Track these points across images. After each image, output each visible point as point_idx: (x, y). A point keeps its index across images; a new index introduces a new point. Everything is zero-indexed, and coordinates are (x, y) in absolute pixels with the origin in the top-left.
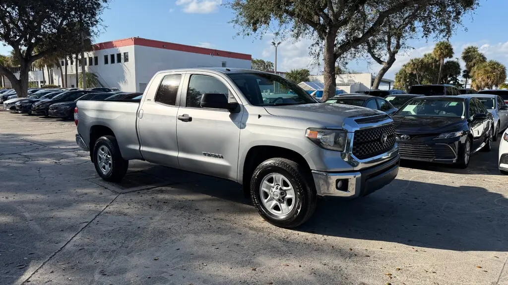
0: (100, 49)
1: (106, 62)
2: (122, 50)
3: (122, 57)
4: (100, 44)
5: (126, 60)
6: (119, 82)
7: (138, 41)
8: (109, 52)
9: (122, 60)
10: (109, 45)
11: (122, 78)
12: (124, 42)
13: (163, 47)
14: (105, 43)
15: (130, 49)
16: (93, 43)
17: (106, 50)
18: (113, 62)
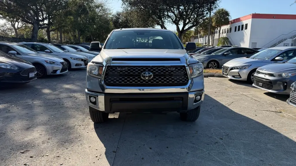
0: (233, 23)
1: (235, 31)
2: (244, 23)
3: (244, 27)
4: (234, 20)
5: (246, 28)
6: (240, 42)
7: (255, 16)
8: (237, 24)
9: (244, 29)
10: (238, 20)
11: (242, 40)
12: (246, 17)
13: (273, 18)
14: (236, 19)
15: (249, 21)
16: (230, 20)
17: (236, 23)
18: (239, 30)
